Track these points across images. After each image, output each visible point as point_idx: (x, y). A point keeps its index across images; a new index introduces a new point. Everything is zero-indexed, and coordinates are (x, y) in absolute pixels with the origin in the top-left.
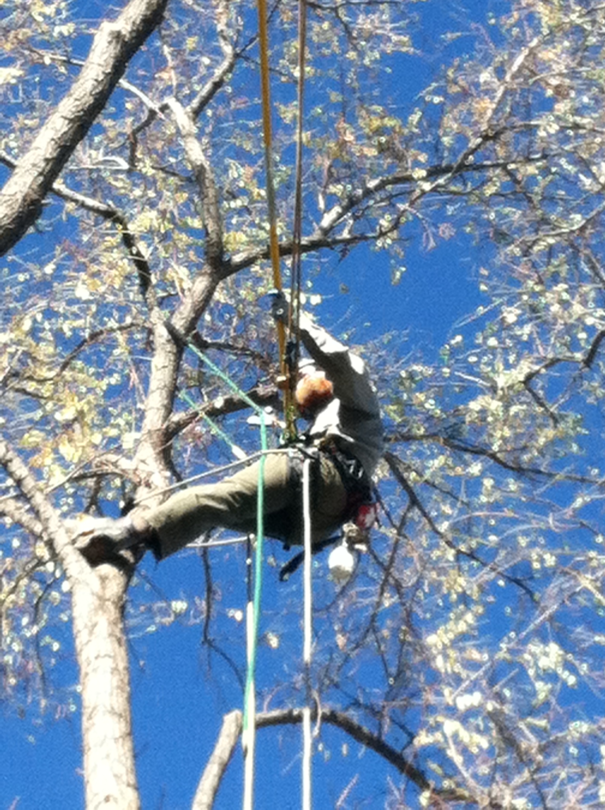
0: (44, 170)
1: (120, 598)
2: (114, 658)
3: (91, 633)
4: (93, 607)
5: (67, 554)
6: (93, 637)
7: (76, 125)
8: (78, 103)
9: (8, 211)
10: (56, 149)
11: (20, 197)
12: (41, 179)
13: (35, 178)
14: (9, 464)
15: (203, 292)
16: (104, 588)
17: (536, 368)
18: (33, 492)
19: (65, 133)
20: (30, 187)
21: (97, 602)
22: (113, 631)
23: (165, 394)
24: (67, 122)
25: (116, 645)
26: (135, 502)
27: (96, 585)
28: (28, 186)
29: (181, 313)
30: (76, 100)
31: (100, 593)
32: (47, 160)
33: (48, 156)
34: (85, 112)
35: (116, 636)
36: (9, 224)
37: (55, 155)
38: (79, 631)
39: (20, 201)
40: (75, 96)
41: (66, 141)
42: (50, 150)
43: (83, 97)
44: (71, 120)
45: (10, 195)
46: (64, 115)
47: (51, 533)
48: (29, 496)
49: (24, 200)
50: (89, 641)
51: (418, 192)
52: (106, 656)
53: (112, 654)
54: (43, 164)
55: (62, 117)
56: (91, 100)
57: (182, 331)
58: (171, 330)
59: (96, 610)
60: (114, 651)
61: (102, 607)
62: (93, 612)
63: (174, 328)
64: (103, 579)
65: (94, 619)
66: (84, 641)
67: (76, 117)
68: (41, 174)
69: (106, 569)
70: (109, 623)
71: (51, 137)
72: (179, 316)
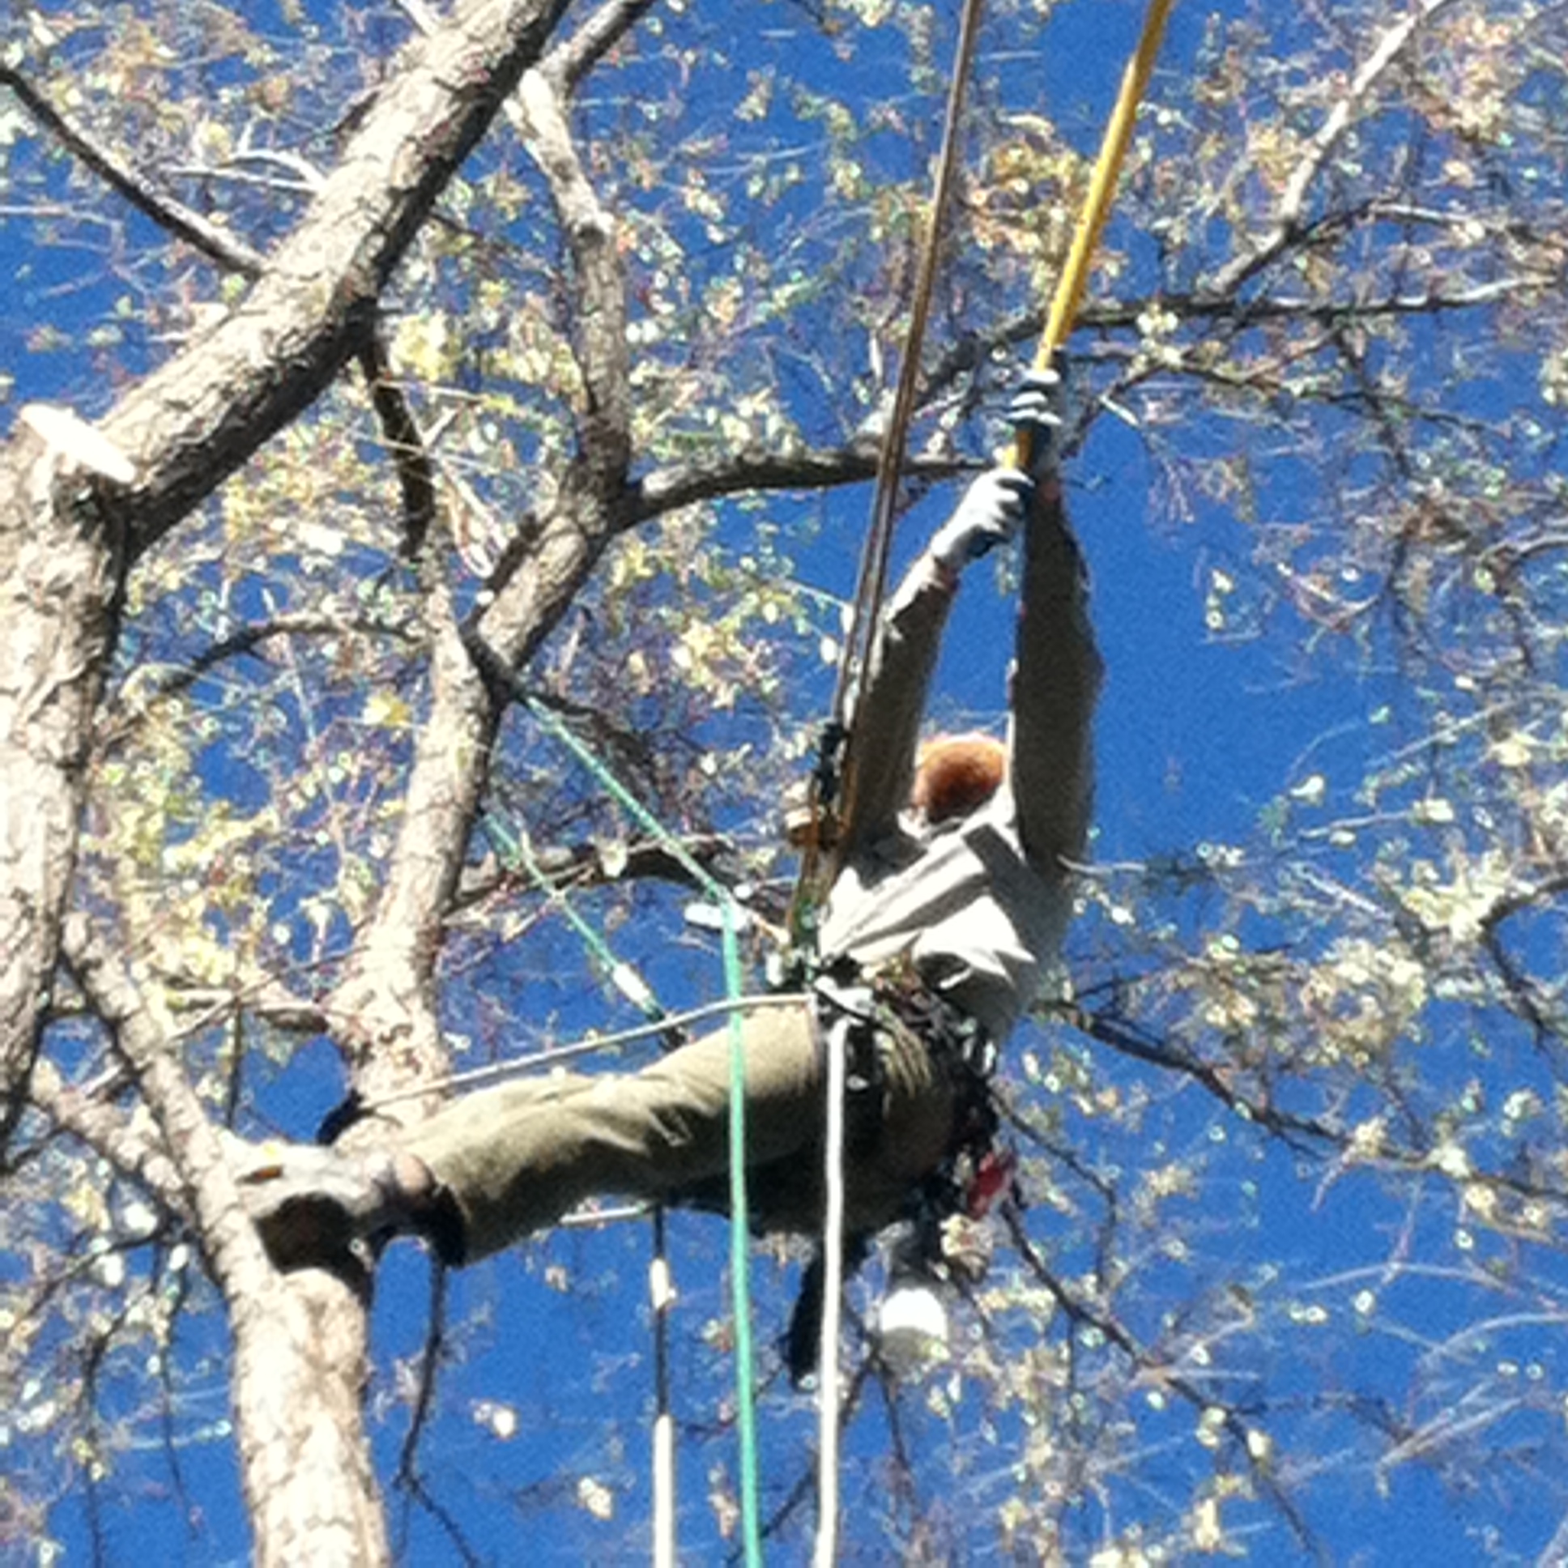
0: (386, 218)
1: (359, 1367)
2: (355, 1527)
3: (294, 1455)
4: (293, 1382)
5: (235, 1234)
6: (299, 1467)
7: (470, 106)
8: (478, 48)
9: (300, 322)
10: (419, 166)
11: (327, 286)
12: (379, 241)
13: (366, 240)
14: (92, 974)
15: (569, 562)
16: (319, 1334)
17: (1527, 888)
18: (149, 1058)
19: (443, 126)
20: (354, 263)
21: (306, 1372)
22: (352, 1456)
23: (449, 821)
24: (448, 95)
25: (361, 1495)
26: (365, 1104)
27: (300, 1325)
28: (348, 255)
29: (505, 611)
30: (472, 39)
31: (312, 1349)
32: (394, 193)
33: (399, 183)
34: (493, 73)
35: (359, 1472)
36: (302, 355)
37: (414, 181)
38: (257, 1447)
39: (328, 296)
40: (469, 27)
41: (441, 147)
42: (403, 167)
43: (491, 32)
44: (459, 94)
45: (303, 278)
46: (442, 75)
47: (194, 1171)
48: (139, 1065)
49: (338, 293)
50: (288, 1478)
51: (1139, 366)
52: (336, 1520)
53: (350, 1518)
54: (385, 204)
55: (437, 81)
56: (510, 45)
57: (507, 659)
58: (479, 654)
59: (305, 1391)
60: (354, 1508)
61: (317, 1386)
62: (297, 1400)
63: (487, 649)
64: (316, 1310)
65: (302, 1420)
66: (276, 1475)
67: (469, 86)
68: (378, 229)
69: (317, 1281)
70: (342, 1434)
71: (407, 131)
72: (499, 617)
